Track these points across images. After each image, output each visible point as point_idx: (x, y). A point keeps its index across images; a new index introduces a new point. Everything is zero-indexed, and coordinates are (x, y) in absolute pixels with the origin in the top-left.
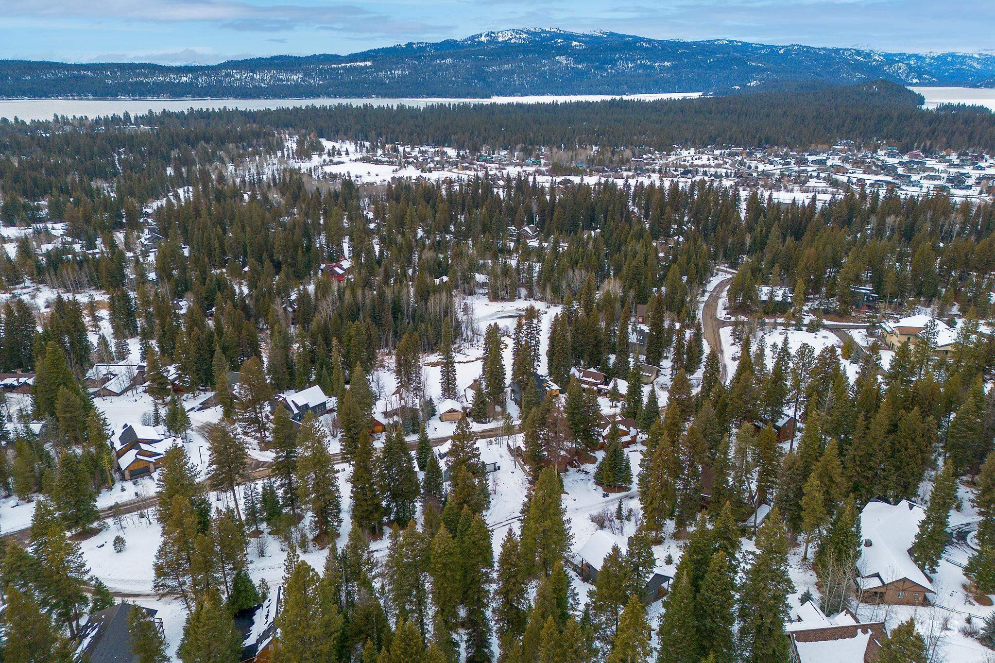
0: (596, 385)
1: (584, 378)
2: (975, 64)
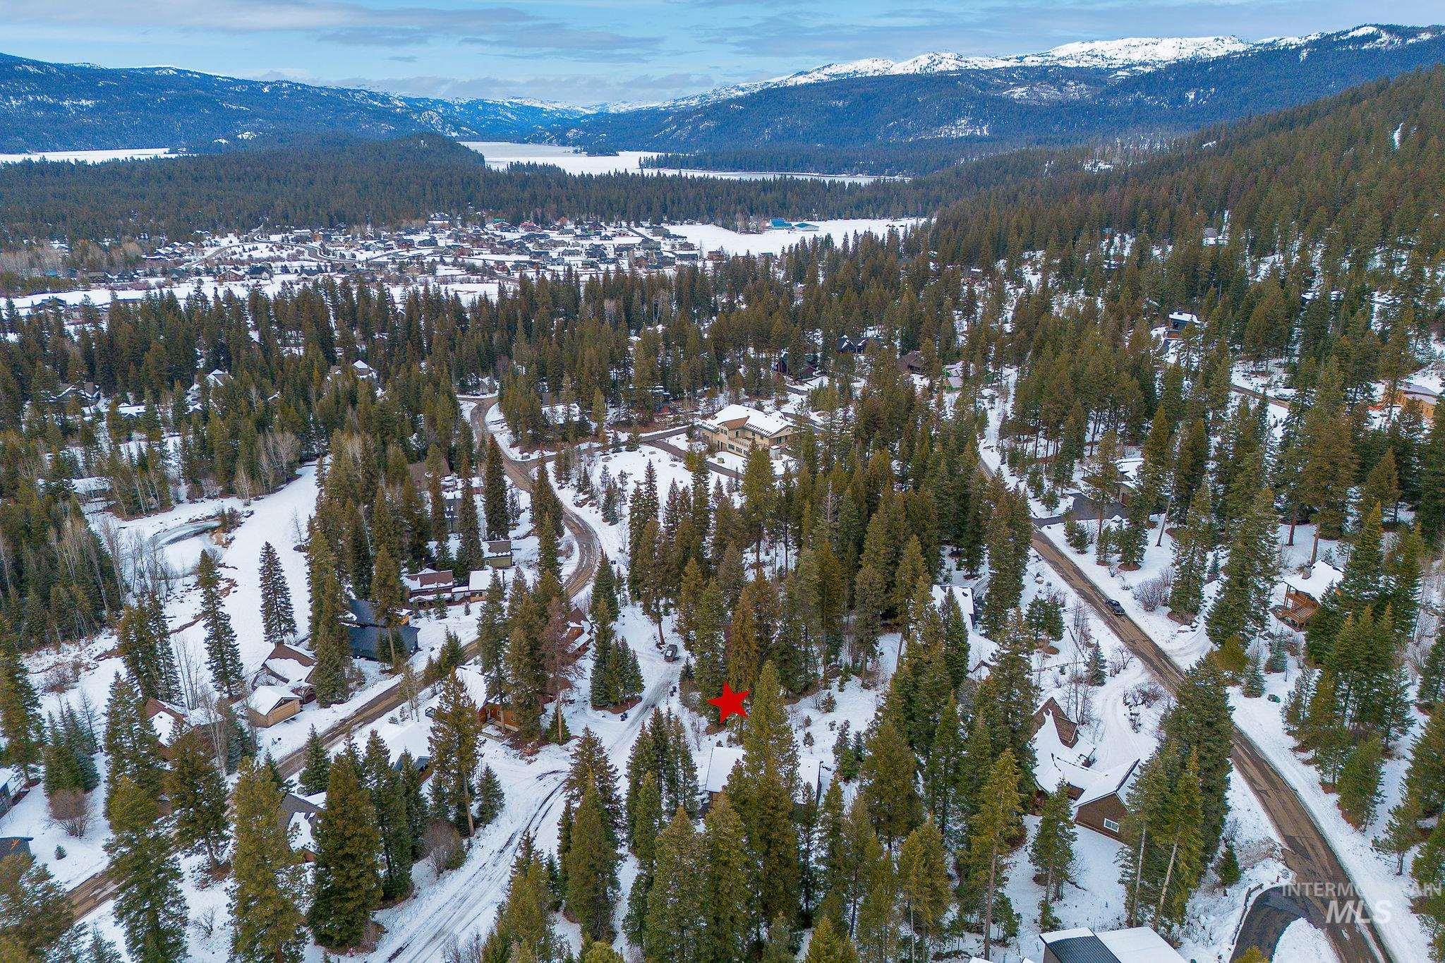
0: (448, 590)
1: (425, 587)
2: (509, 115)
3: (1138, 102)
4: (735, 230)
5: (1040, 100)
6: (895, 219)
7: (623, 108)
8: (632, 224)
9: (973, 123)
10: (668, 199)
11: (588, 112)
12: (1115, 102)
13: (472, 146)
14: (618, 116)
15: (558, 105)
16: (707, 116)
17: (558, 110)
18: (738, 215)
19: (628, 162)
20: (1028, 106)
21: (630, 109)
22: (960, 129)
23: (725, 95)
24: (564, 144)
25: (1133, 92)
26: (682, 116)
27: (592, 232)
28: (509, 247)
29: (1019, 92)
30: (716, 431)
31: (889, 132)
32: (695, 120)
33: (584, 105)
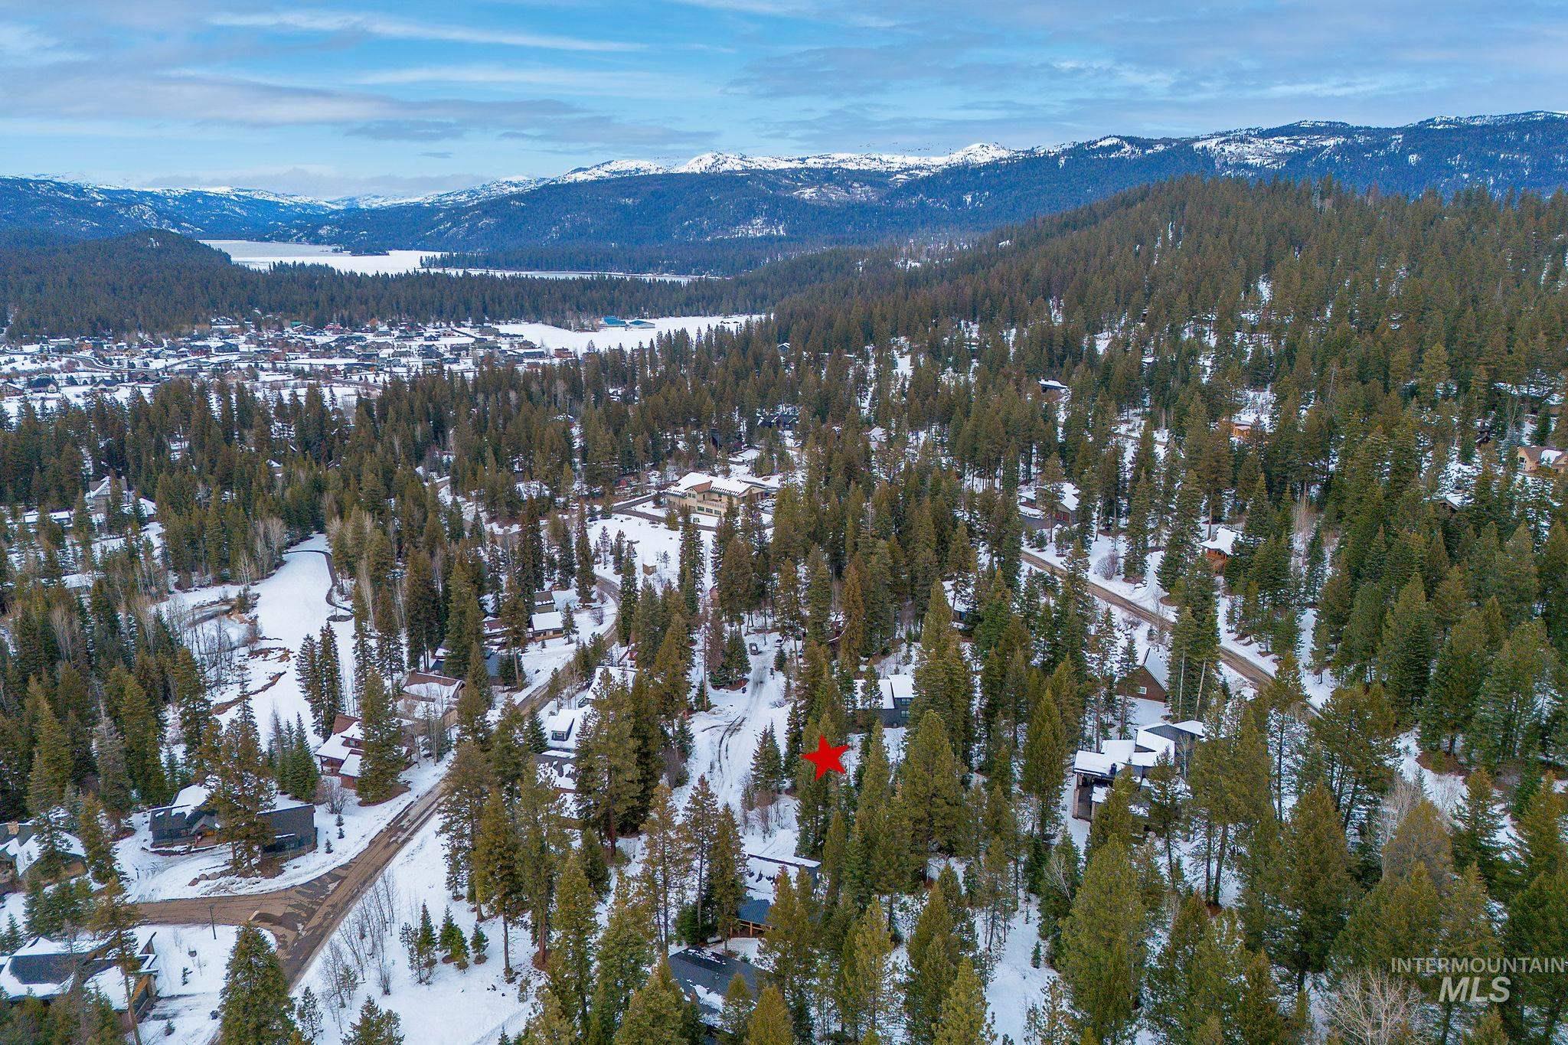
1: (494, 631)
2: (237, 209)
3: (921, 203)
4: (568, 328)
5: (830, 201)
6: (726, 316)
7: (376, 204)
8: (452, 325)
9: (769, 223)
10: (487, 298)
11: (335, 207)
12: (900, 204)
13: (215, 244)
14: (373, 212)
15: (296, 199)
16: (486, 213)
17: (297, 205)
18: (568, 314)
19: (402, 262)
20: (820, 207)
21: (384, 204)
22: (756, 229)
23: (496, 192)
24: (317, 242)
25: (915, 194)
26: (456, 213)
27: (413, 333)
28: (326, 351)
29: (808, 193)
30: (683, 496)
31: (684, 231)
32: (471, 218)
33: (330, 199)
